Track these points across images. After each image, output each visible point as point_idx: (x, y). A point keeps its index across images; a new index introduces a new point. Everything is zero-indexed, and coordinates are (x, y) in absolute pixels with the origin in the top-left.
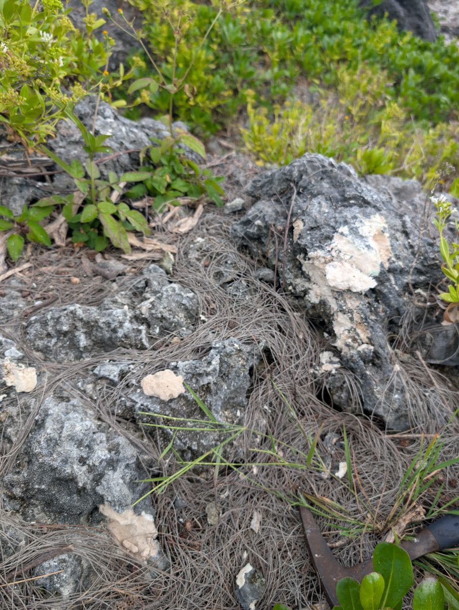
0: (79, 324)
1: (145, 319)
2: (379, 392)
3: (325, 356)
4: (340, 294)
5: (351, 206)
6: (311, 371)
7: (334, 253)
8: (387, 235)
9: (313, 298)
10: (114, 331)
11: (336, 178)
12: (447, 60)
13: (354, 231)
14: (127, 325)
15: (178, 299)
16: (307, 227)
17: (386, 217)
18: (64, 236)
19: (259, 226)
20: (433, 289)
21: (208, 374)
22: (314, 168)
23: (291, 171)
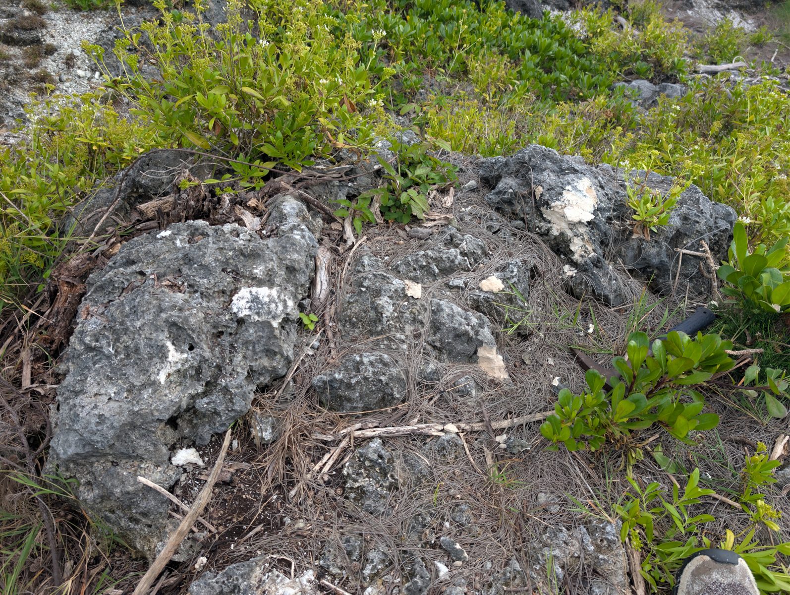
0: (430, 261)
1: (466, 253)
2: (604, 281)
3: (567, 268)
4: (573, 225)
5: (568, 174)
6: (560, 277)
7: (567, 203)
8: (593, 188)
9: (555, 232)
10: (453, 261)
11: (553, 158)
12: (557, 36)
13: (575, 188)
14: (459, 257)
15: (475, 242)
16: (545, 189)
17: (590, 179)
18: (380, 216)
19: (511, 193)
20: (622, 220)
21: (513, 277)
22: (537, 153)
23: (523, 157)
